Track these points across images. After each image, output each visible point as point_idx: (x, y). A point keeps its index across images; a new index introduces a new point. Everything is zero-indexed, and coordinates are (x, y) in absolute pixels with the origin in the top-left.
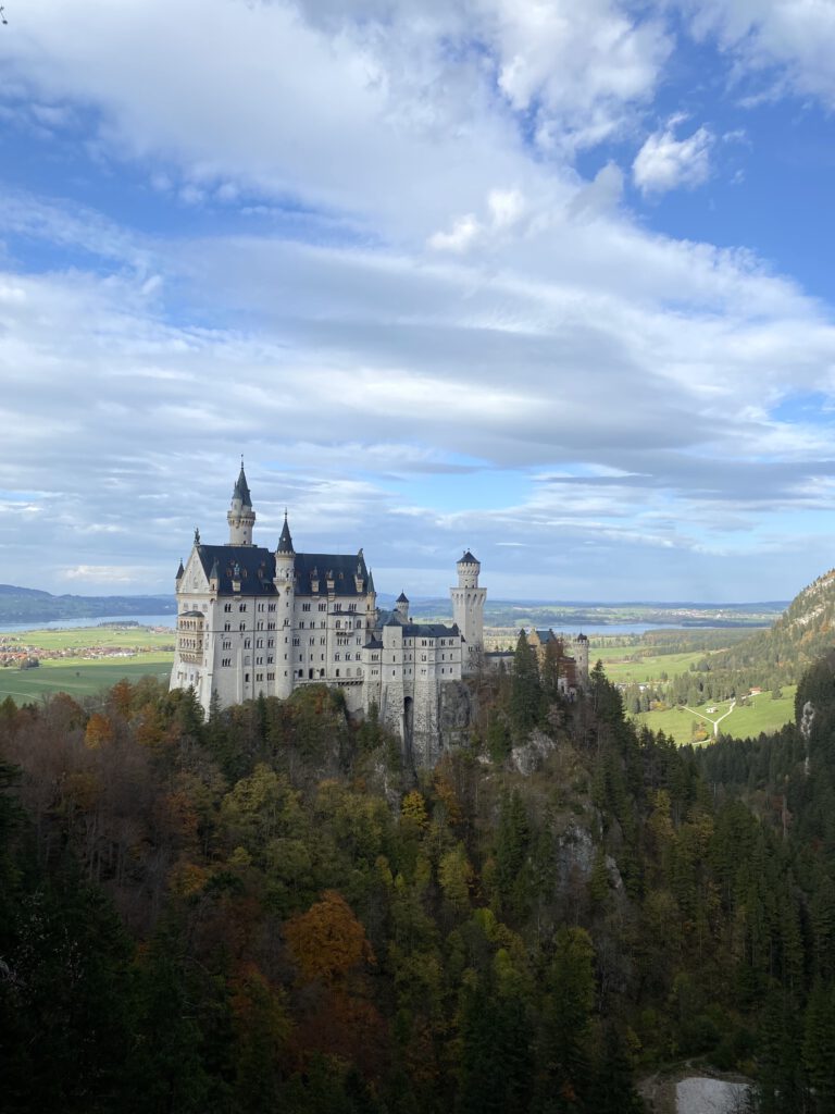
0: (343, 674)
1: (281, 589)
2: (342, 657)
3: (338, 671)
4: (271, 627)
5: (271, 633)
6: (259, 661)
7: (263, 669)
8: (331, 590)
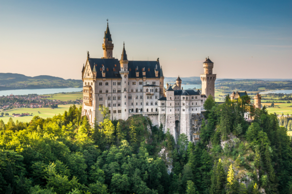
0: (150, 111)
1: (123, 76)
2: (149, 104)
3: (147, 110)
4: (119, 91)
5: (119, 94)
6: (115, 105)
7: (116, 108)
8: (144, 76)
